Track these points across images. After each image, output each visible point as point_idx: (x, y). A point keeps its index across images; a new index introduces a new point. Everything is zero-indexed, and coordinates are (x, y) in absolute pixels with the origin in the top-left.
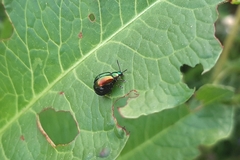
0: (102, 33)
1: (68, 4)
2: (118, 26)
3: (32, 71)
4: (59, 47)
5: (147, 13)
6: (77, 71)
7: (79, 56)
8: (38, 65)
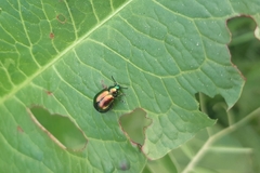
0: (76, 31)
1: (28, 7)
2: (94, 23)
3: (5, 69)
4: (31, 48)
5: (127, 8)
6: (57, 67)
7: (55, 54)
8: (11, 65)
